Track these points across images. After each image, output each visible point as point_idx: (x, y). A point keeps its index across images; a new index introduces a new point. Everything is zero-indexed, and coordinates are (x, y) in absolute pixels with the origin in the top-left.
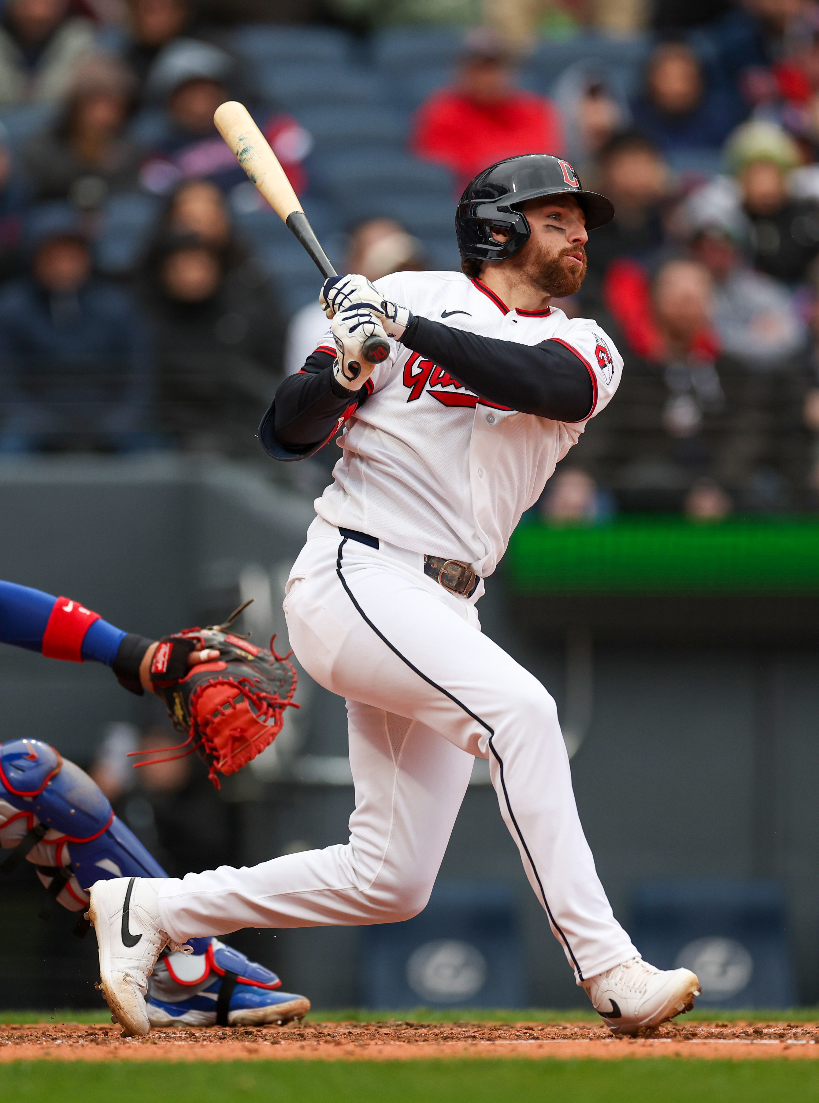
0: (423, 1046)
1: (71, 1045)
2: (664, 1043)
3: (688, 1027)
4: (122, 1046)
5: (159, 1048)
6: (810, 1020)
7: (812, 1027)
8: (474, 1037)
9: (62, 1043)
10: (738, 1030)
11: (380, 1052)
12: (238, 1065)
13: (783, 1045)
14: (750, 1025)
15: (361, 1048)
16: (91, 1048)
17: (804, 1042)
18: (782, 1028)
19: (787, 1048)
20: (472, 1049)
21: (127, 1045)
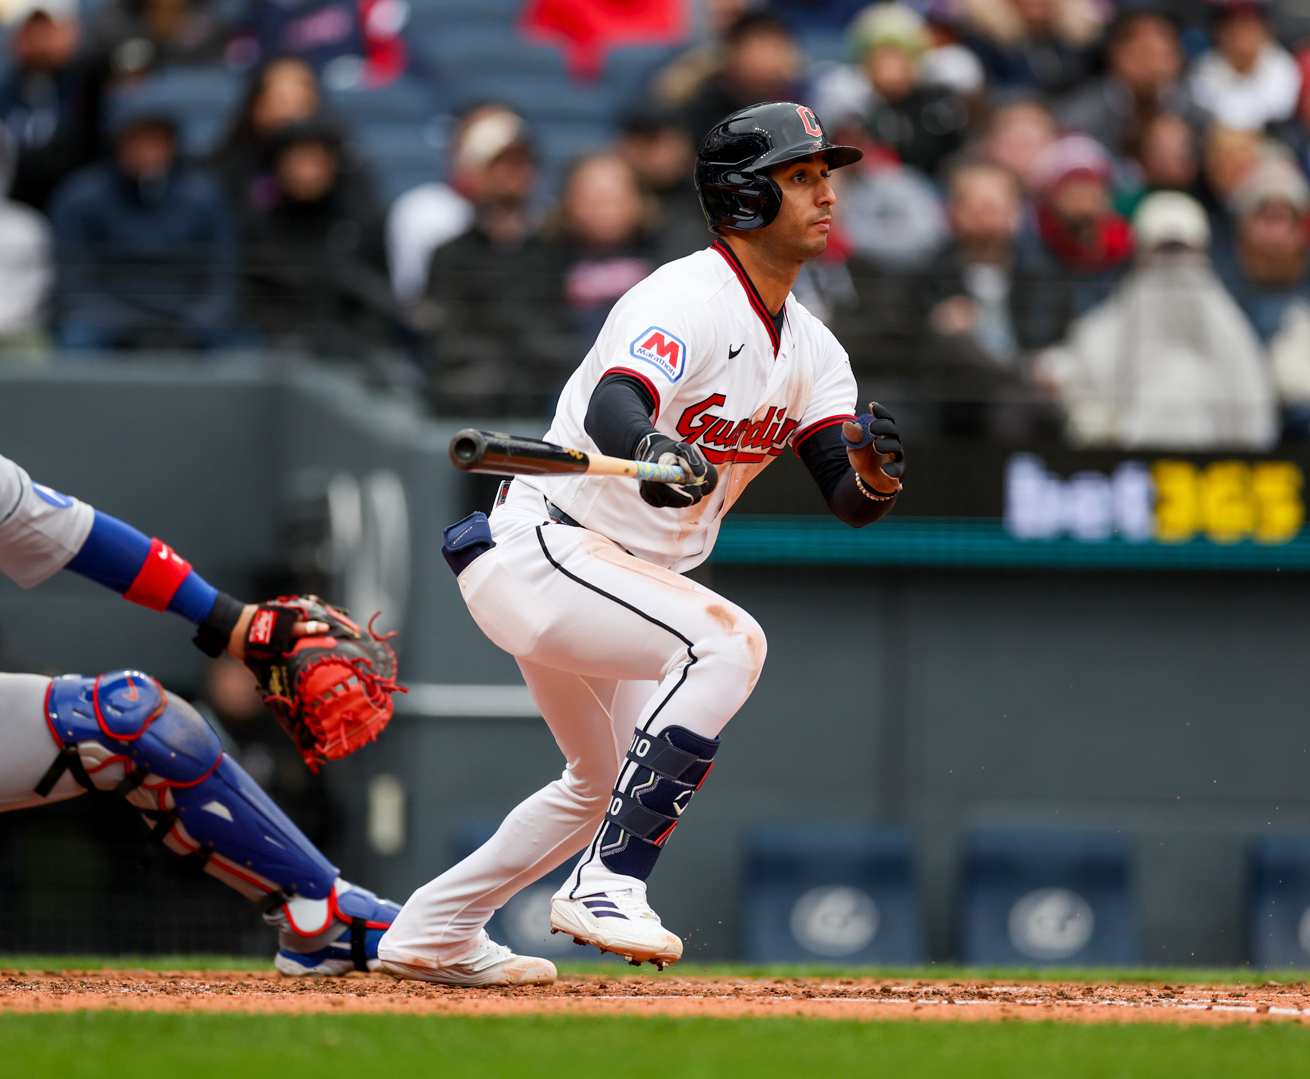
0: (523, 1000)
1: (139, 995)
2: (784, 1001)
3: (809, 983)
4: (194, 996)
5: (235, 998)
6: (941, 978)
7: (945, 986)
8: (577, 992)
9: (129, 991)
10: (865, 988)
11: (476, 1006)
12: (321, 1017)
13: (914, 1004)
14: (877, 982)
15: (455, 1002)
16: (161, 998)
17: (936, 1002)
18: (912, 986)
19: (917, 1008)
20: (576, 1004)
21: (200, 995)
